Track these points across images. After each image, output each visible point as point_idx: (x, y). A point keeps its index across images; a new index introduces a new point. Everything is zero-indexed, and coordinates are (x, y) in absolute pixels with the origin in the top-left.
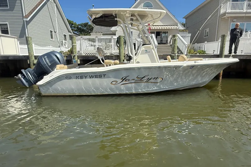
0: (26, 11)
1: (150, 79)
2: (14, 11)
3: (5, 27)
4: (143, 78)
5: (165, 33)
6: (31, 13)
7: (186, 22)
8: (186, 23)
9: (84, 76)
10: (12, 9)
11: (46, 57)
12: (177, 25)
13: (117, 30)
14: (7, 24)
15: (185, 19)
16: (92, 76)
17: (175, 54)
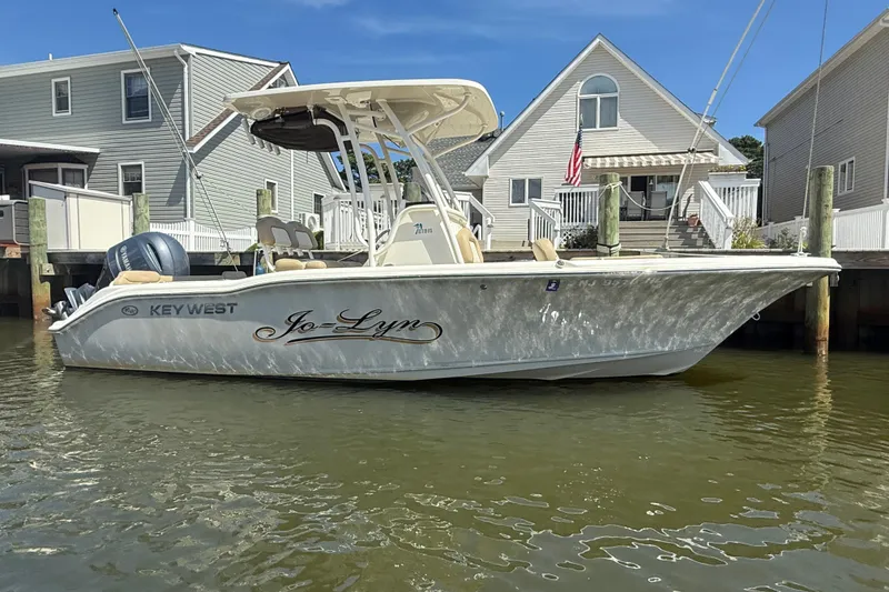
0: (194, 127)
1: (390, 327)
2: (162, 128)
3: (135, 173)
4: (360, 321)
5: (670, 179)
6: (208, 130)
7: (767, 138)
8: (768, 144)
9: (172, 308)
10: (158, 123)
11: (124, 249)
12: (717, 149)
13: (487, 177)
14: (140, 166)
15: (764, 129)
16: (195, 307)
17: (610, 247)
